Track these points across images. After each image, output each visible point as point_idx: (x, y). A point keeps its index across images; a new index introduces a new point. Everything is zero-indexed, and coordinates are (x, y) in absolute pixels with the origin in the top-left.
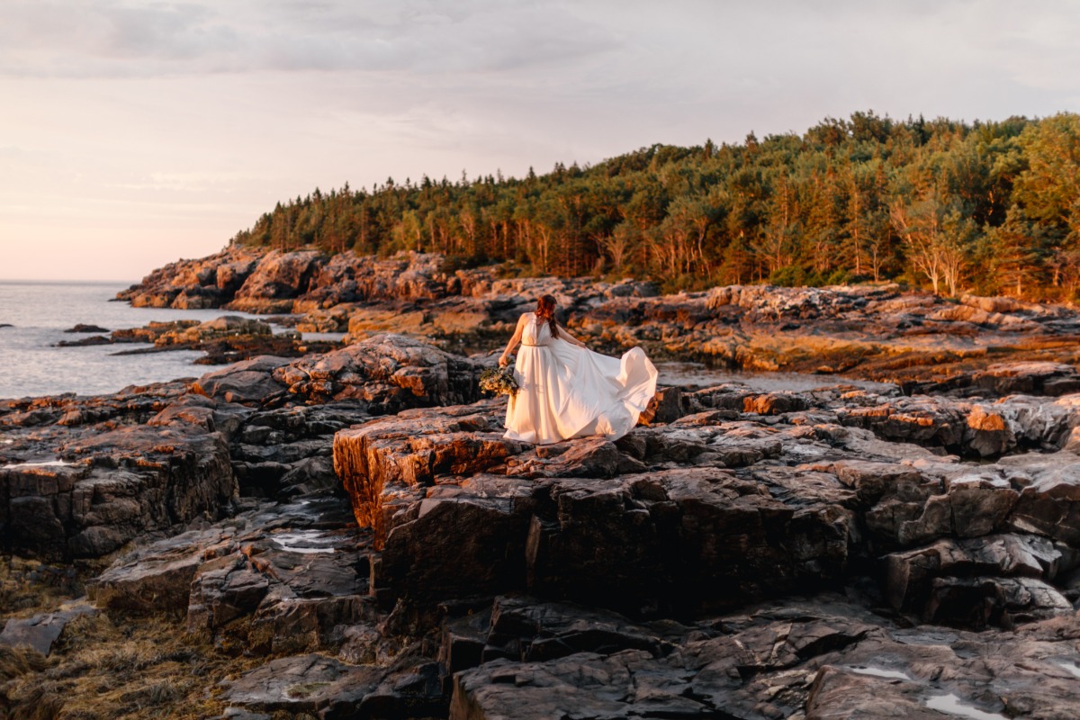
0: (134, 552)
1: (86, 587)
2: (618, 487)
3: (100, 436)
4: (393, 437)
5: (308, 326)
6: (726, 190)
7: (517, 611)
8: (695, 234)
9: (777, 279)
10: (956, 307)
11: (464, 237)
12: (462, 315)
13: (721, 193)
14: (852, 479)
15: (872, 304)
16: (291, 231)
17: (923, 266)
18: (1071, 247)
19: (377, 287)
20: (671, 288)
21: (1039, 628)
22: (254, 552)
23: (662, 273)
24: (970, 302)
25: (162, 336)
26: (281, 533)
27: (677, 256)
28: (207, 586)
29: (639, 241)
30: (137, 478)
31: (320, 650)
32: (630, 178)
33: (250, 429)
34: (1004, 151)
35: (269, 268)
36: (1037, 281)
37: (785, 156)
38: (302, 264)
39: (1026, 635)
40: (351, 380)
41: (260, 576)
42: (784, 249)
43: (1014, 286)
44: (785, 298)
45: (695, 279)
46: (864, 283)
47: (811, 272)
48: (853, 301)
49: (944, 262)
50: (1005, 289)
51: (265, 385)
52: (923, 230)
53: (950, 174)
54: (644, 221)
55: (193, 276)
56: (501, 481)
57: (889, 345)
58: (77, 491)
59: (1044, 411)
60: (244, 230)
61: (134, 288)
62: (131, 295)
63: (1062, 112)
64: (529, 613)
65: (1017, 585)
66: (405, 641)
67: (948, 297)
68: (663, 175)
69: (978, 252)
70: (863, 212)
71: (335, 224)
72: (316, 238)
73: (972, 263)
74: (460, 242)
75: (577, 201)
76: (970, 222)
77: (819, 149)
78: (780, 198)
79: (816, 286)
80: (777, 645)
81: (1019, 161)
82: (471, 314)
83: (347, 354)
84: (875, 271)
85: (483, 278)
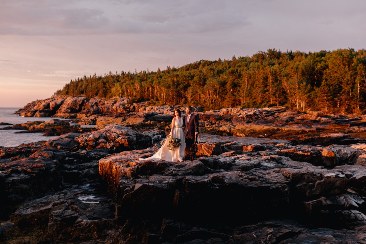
0: (27, 203)
1: (10, 217)
2: (207, 178)
3: (14, 162)
4: (121, 161)
5: (83, 122)
6: (226, 75)
7: (172, 224)
8: (216, 90)
9: (244, 106)
10: (305, 115)
11: (136, 92)
12: (136, 118)
13: (224, 76)
14: (289, 175)
15: (276, 114)
16: (76, 90)
17: (293, 101)
18: (343, 94)
19: (106, 109)
20: (207, 109)
21: (363, 228)
22: (72, 203)
23: (204, 104)
24: (309, 113)
25: (31, 126)
26: (81, 196)
27: (209, 98)
28: (55, 216)
29: (196, 93)
30: (28, 177)
31: (98, 239)
32: (192, 71)
33: (67, 159)
34: (320, 62)
35: (68, 102)
36: (332, 106)
37: (246, 64)
38: (80, 101)
39: (358, 231)
40: (102, 141)
41: (75, 212)
42: (246, 95)
43: (324, 107)
44: (247, 112)
45: (216, 106)
46: (274, 107)
47: (256, 103)
48: (270, 113)
49: (301, 99)
50: (321, 109)
51: (71, 143)
52: (293, 89)
53: (302, 70)
54: (198, 86)
55: (42, 106)
56: (163, 177)
57: (283, 128)
58: (6, 182)
59: (347, 150)
60: (59, 90)
61: (21, 110)
62: (20, 112)
63: (339, 49)
64: (176, 225)
65: (350, 212)
66: (129, 235)
67: (302, 111)
68: (204, 70)
69: (312, 96)
70: (273, 83)
71: (91, 87)
72: (85, 92)
73: (310, 100)
74: (134, 93)
75: (175, 79)
76: (309, 86)
77: (257, 61)
78: (245, 78)
79: (257, 108)
80: (269, 236)
81: (325, 65)
82: (139, 118)
83: (100, 132)
84: (277, 103)
85: (143, 106)
